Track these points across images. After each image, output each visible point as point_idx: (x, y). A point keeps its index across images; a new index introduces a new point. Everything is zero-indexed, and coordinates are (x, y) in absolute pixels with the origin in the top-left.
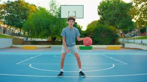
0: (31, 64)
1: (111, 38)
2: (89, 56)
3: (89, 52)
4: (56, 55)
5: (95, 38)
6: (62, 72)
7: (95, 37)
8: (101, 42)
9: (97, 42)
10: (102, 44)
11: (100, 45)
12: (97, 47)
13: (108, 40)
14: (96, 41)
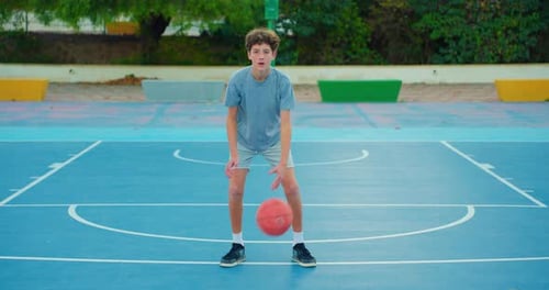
0: (76, 205)
1: (535, 16)
2: (366, 153)
3: (373, 125)
5: (427, 17)
7: (428, 12)
8: (462, 43)
9: (441, 42)
10: (469, 61)
11: (457, 63)
12: (437, 79)
13: (516, 30)
14: (434, 36)
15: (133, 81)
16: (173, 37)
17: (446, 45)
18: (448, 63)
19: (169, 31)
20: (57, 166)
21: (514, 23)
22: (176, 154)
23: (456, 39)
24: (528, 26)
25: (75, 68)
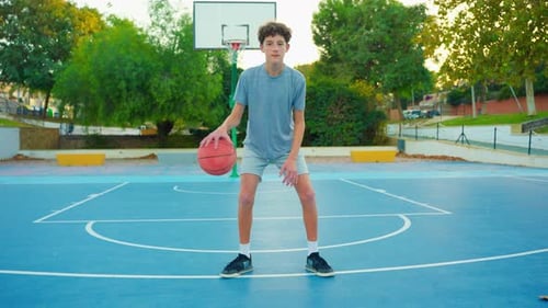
0: (92, 222)
1: (360, 123)
4: (180, 185)
5: (308, 123)
6: (242, 257)
8: (326, 135)
10: (330, 145)
12: (314, 154)
13: (352, 129)
14: (312, 132)
15: (153, 157)
16: (176, 135)
17: (318, 137)
18: (319, 146)
19: (173, 131)
20: (93, 196)
21: (351, 125)
22: (175, 188)
23: (323, 133)
24: (357, 127)
25: (123, 151)
